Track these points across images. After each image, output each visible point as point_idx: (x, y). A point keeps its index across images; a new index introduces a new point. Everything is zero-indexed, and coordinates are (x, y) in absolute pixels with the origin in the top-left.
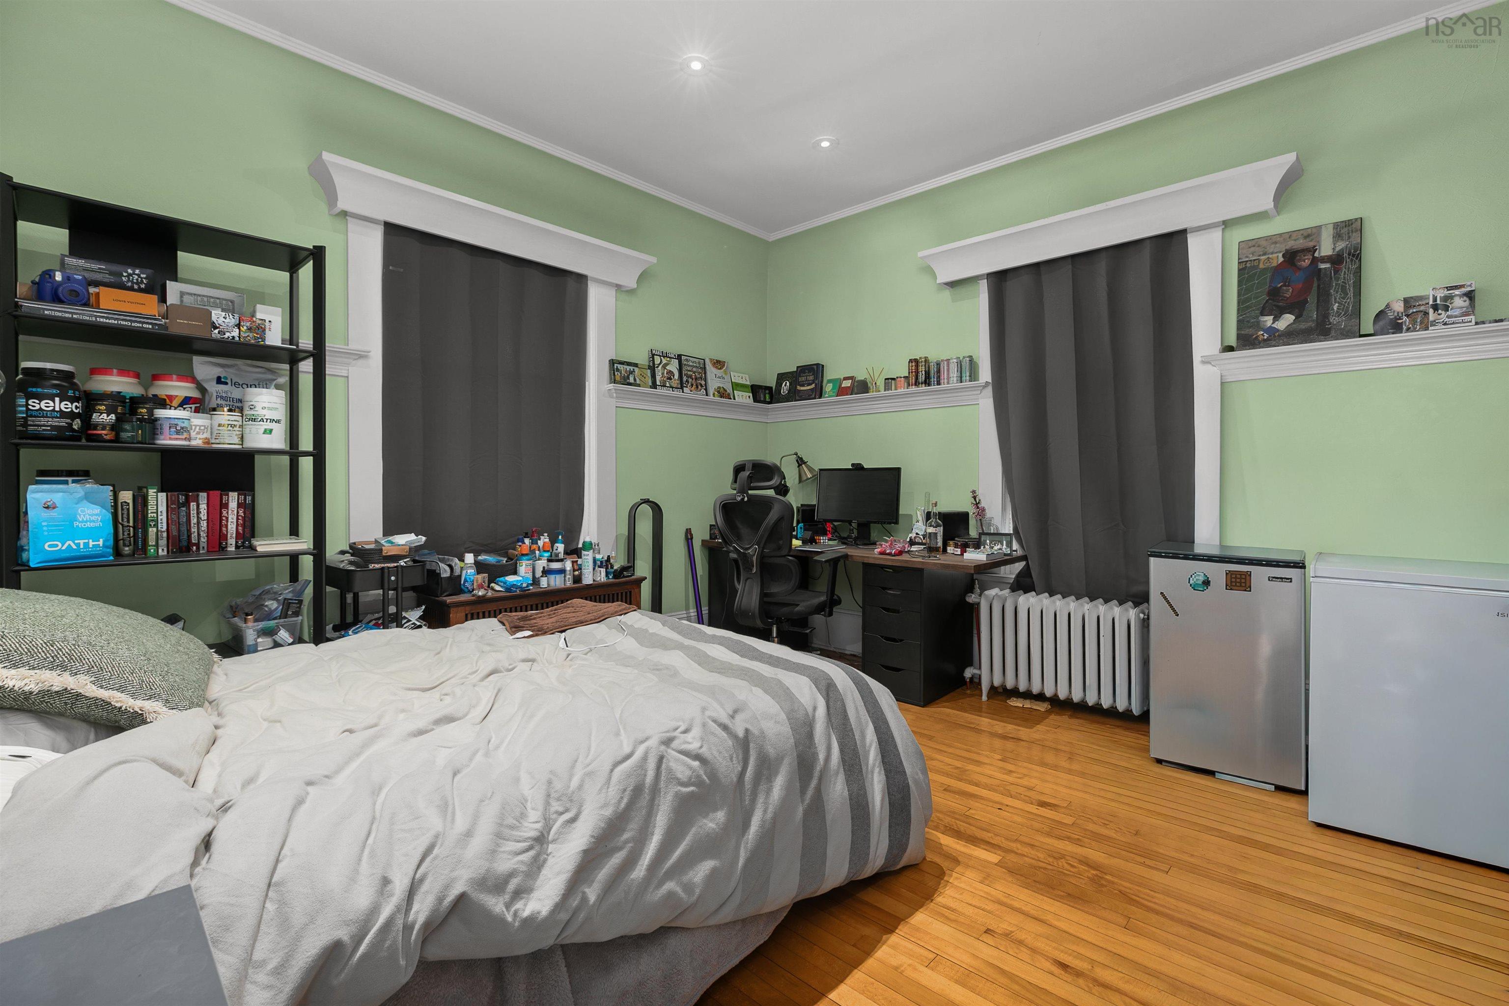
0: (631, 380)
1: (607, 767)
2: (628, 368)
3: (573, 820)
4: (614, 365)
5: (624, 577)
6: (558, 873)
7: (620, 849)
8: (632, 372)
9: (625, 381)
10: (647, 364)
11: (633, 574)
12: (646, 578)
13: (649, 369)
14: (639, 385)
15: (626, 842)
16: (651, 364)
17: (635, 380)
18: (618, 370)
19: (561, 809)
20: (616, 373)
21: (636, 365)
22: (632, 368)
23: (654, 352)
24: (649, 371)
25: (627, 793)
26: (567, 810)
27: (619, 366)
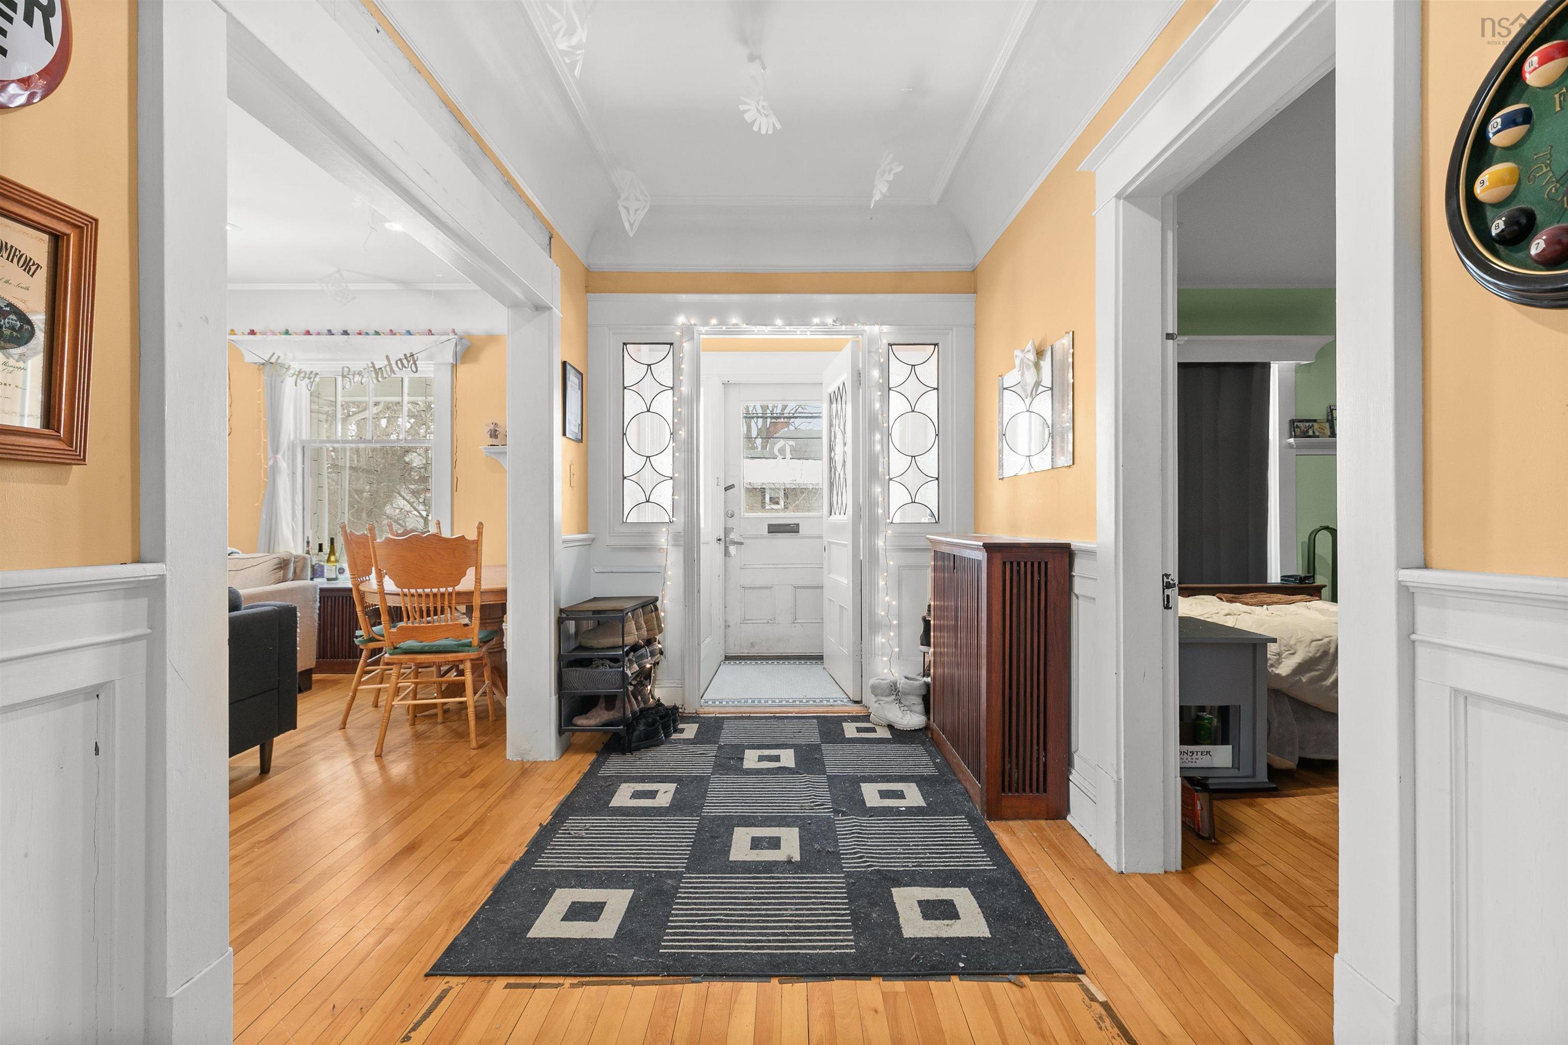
0: (1311, 433)
1: (1309, 641)
2: (1307, 424)
3: (1293, 654)
4: (1294, 424)
5: (1306, 583)
6: (1288, 667)
7: (1317, 671)
8: (1310, 427)
9: (1305, 435)
10: (1325, 418)
11: (1314, 583)
12: (1326, 586)
13: (1327, 422)
14: (1318, 437)
15: (1320, 669)
16: (1330, 418)
17: (1314, 432)
18: (1297, 427)
19: (1287, 649)
20: (1296, 430)
21: (1315, 421)
22: (1311, 424)
23: (1332, 408)
24: (1328, 424)
25: (1320, 651)
26: (1289, 650)
27: (1299, 424)
